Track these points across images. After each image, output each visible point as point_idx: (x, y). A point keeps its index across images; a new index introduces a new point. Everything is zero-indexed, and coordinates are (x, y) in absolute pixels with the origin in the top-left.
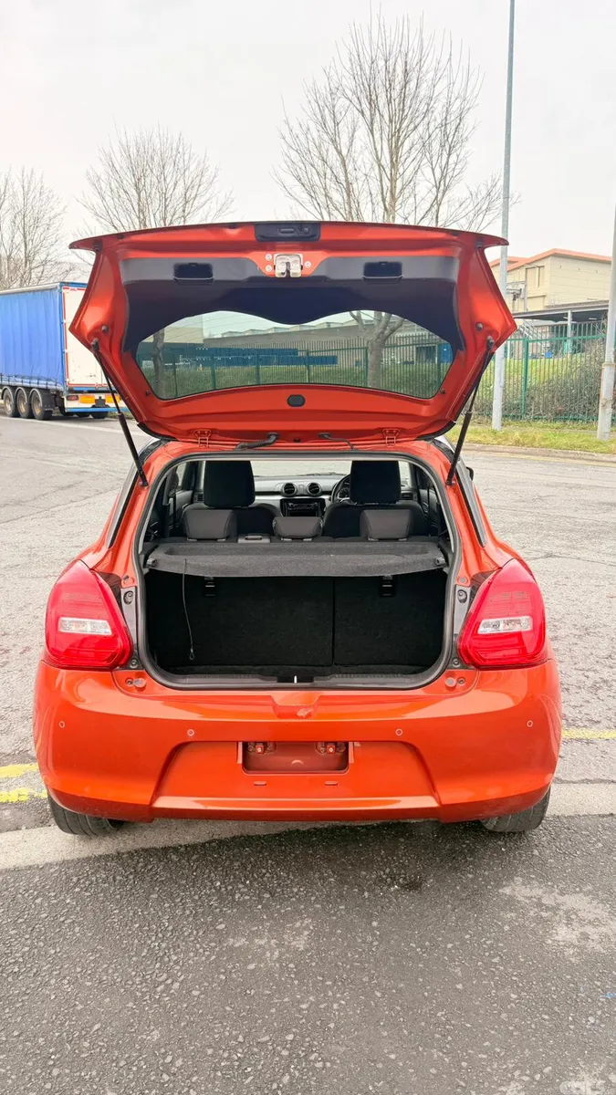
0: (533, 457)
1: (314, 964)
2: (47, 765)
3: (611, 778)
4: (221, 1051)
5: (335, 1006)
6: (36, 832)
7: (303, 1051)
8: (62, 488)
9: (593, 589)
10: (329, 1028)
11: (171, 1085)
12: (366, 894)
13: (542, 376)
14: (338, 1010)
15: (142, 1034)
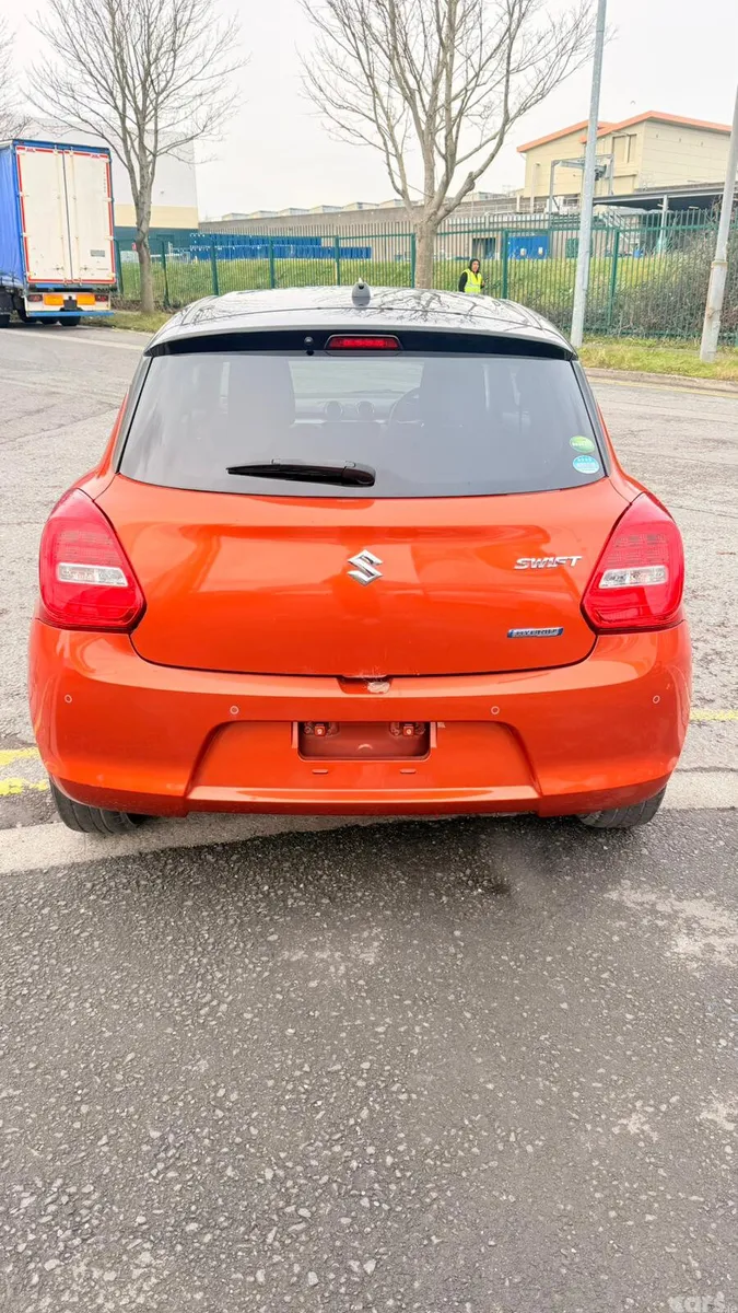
0: (621, 383)
1: (388, 980)
2: (49, 747)
3: (730, 766)
4: (284, 1083)
5: (417, 1029)
6: (36, 829)
7: (383, 1081)
8: (30, 413)
9: (700, 543)
10: (412, 1054)
11: (227, 1122)
12: (444, 899)
13: (634, 278)
14: (420, 1034)
15: (187, 1064)
